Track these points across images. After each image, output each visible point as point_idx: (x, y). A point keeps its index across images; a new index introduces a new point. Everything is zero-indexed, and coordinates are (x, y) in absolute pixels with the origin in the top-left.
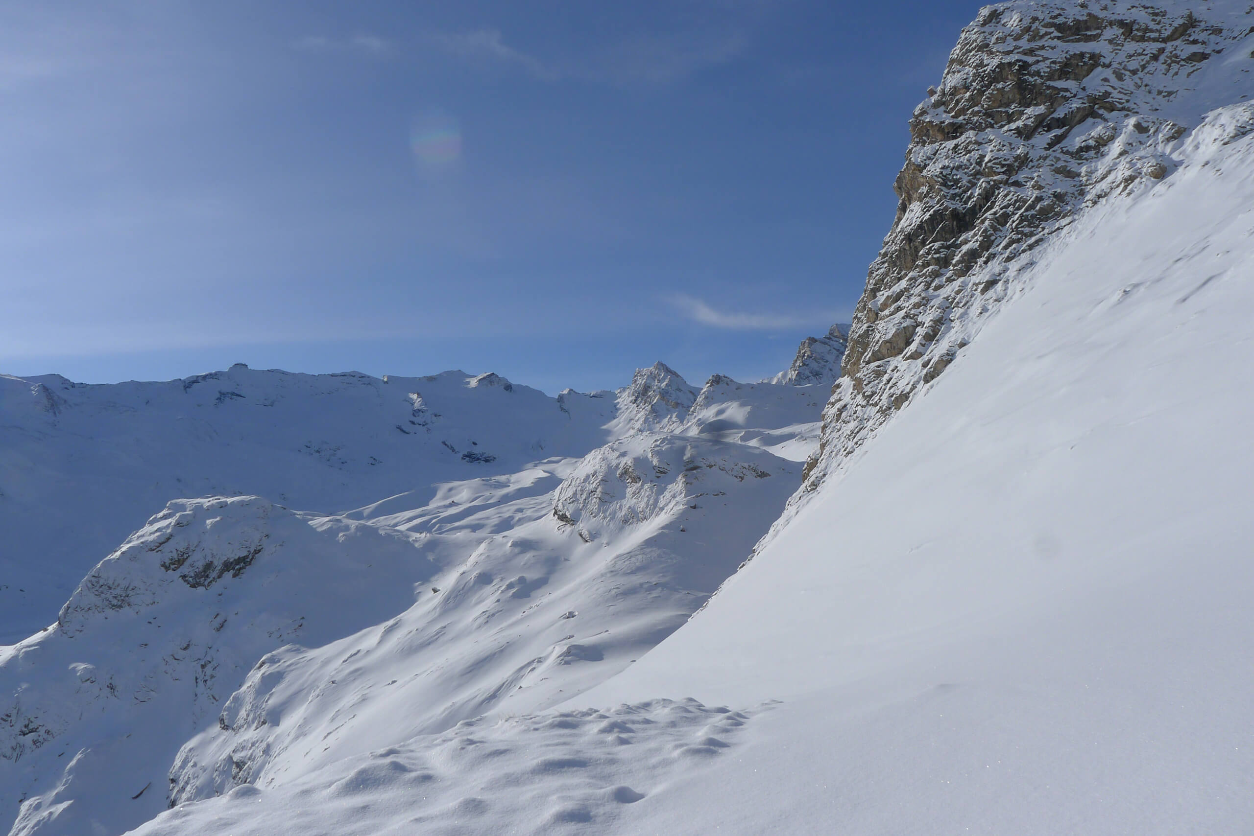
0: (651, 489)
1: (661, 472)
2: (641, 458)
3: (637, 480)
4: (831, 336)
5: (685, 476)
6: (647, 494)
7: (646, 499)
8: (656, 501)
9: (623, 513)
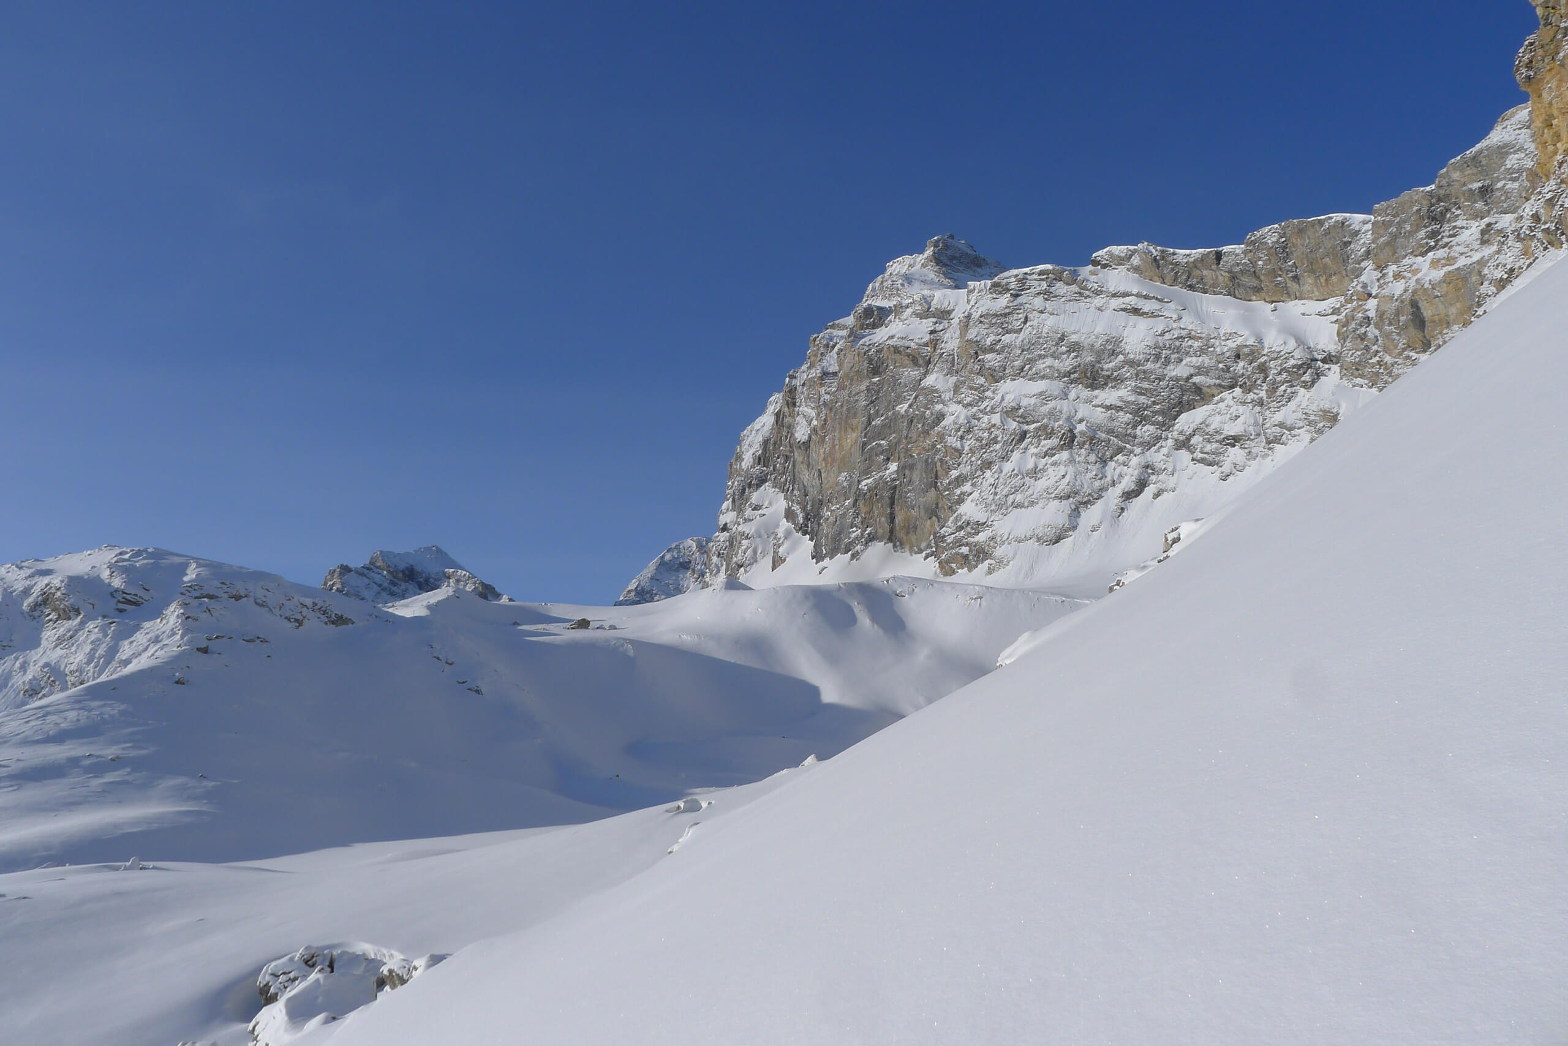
0: (104, 630)
1: (129, 602)
2: (86, 577)
3: (71, 614)
4: (372, 567)
5: (185, 605)
6: (93, 637)
7: (87, 648)
8: (113, 651)
9: (29, 676)
